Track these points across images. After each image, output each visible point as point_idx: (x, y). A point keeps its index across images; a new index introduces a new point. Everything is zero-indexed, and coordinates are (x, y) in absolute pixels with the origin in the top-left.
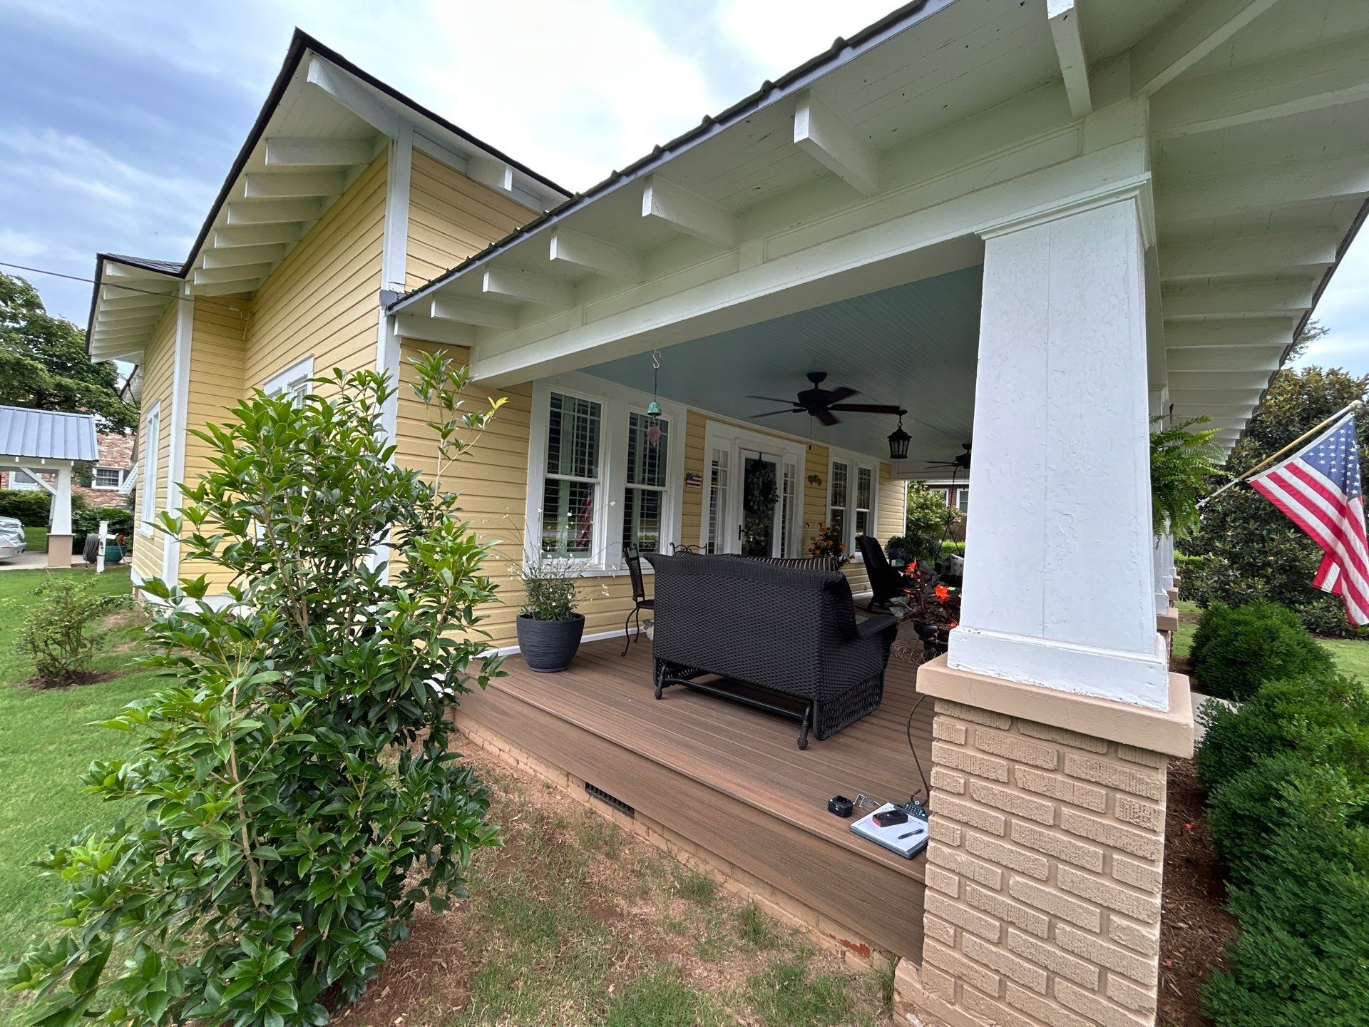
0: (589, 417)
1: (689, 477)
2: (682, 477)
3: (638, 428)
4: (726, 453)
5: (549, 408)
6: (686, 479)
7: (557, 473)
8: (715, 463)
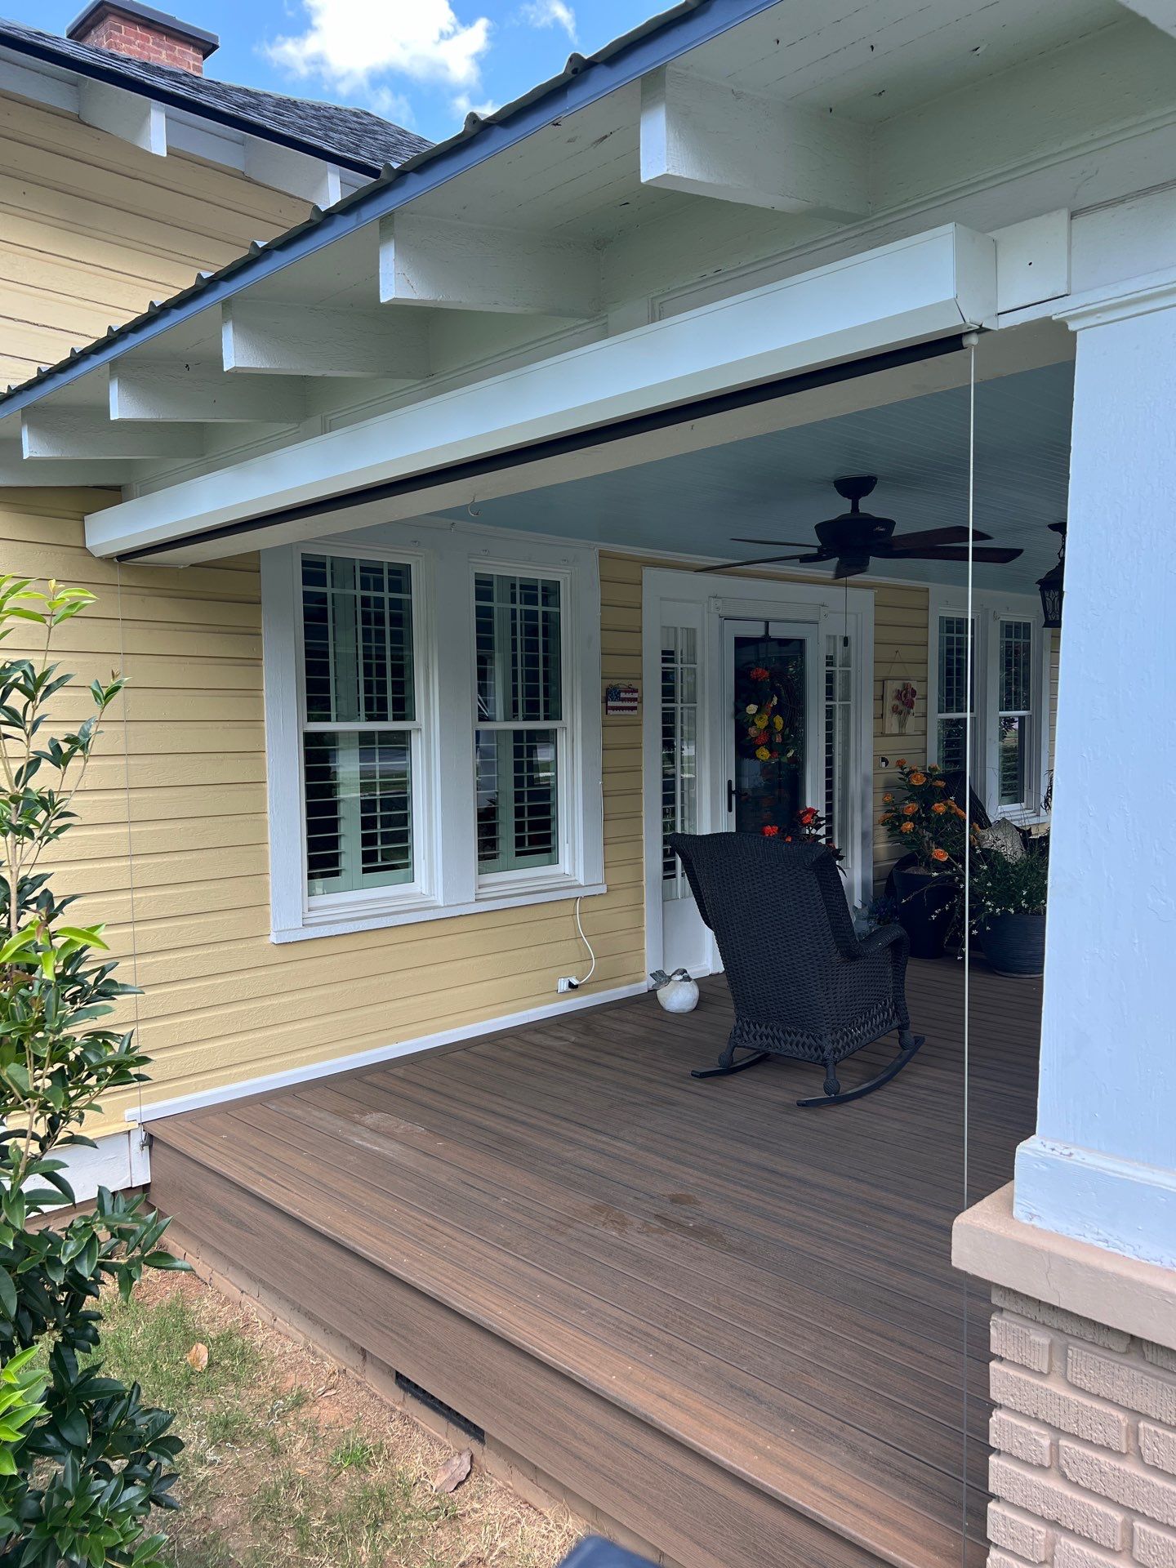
0: (386, 595)
1: (611, 694)
2: (598, 695)
3: (495, 605)
4: (691, 633)
5: (299, 588)
6: (606, 700)
7: (328, 719)
8: (668, 656)
